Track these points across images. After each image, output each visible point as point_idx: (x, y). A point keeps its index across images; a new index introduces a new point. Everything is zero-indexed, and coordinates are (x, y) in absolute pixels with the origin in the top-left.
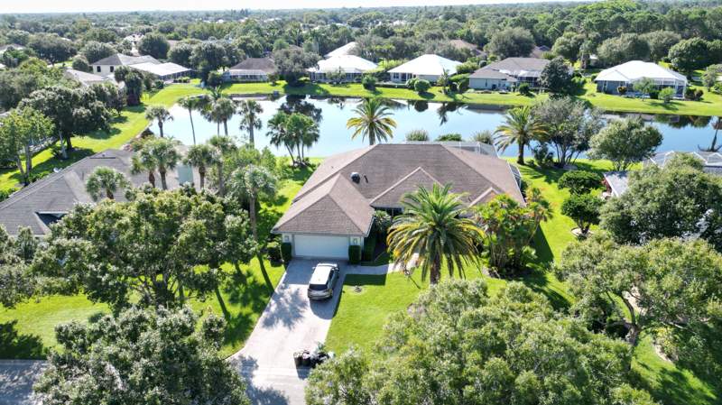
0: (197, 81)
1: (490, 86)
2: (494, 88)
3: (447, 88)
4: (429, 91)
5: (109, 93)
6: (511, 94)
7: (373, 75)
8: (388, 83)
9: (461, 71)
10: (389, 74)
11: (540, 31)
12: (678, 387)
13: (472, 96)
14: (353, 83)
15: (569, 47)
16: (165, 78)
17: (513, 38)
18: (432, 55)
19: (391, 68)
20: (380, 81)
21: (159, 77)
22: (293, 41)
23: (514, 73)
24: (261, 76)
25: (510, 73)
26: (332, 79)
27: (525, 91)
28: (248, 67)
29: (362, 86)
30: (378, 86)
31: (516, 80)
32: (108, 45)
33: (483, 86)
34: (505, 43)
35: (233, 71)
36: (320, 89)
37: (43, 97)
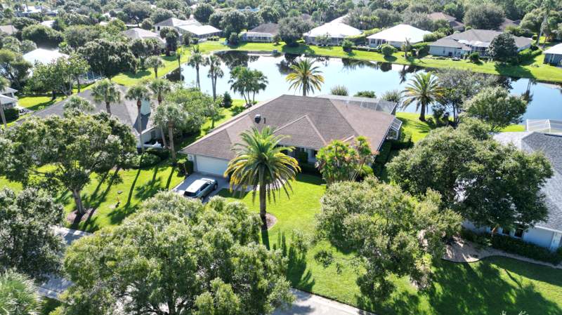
0: (223, 40)
1: (447, 53)
2: (450, 55)
3: (409, 53)
4: (394, 55)
5: (146, 46)
6: (463, 61)
7: (351, 40)
8: (364, 47)
9: (427, 39)
10: (367, 40)
11: (520, 6)
12: (408, 307)
13: (428, 61)
14: (337, 45)
15: (535, 23)
16: (201, 36)
17: (485, 12)
18: (408, 26)
19: (371, 34)
20: (356, 45)
21: (196, 36)
22: (307, 11)
23: (470, 44)
24: (270, 38)
25: (467, 43)
26: (320, 42)
27: (475, 60)
28: (262, 30)
29: (341, 48)
30: (355, 49)
31: (470, 49)
32: (170, 12)
33: (441, 52)
34: (477, 17)
35: (250, 34)
36: (310, 50)
37: (91, 46)
